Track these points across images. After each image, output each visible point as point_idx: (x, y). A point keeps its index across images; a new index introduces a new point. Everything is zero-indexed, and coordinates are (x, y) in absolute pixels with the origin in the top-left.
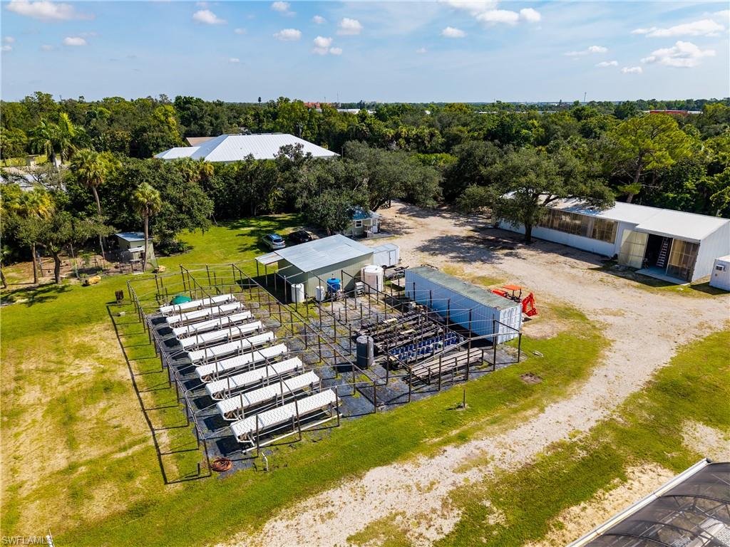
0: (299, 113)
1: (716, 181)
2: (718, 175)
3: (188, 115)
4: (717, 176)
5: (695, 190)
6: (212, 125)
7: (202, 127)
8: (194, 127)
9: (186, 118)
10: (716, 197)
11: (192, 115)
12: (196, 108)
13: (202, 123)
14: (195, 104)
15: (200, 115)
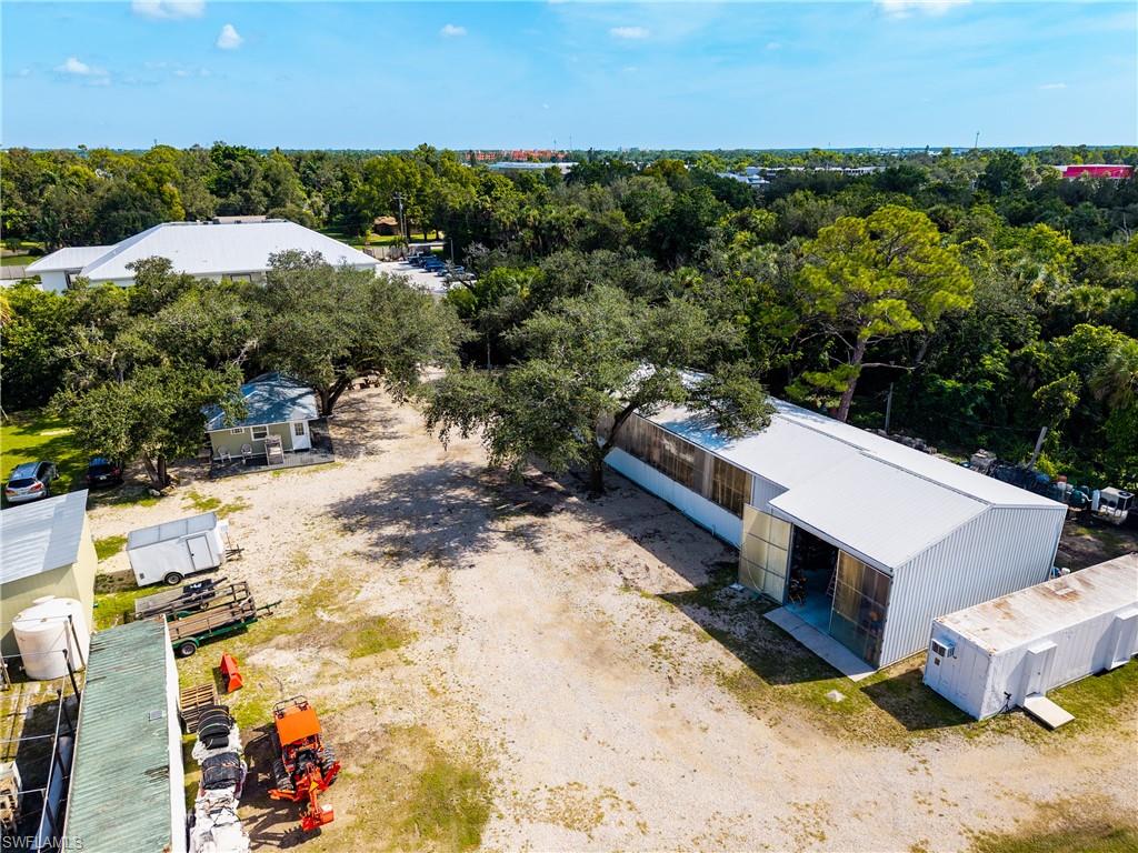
0: (401, 177)
1: (1057, 354)
2: (1063, 339)
3: (230, 177)
4: (1059, 342)
5: (1005, 374)
6: (266, 194)
7: (247, 198)
8: (234, 198)
9: (225, 182)
10: (1046, 392)
11: (237, 178)
12: (241, 165)
13: (248, 191)
14: (241, 158)
15: (245, 177)
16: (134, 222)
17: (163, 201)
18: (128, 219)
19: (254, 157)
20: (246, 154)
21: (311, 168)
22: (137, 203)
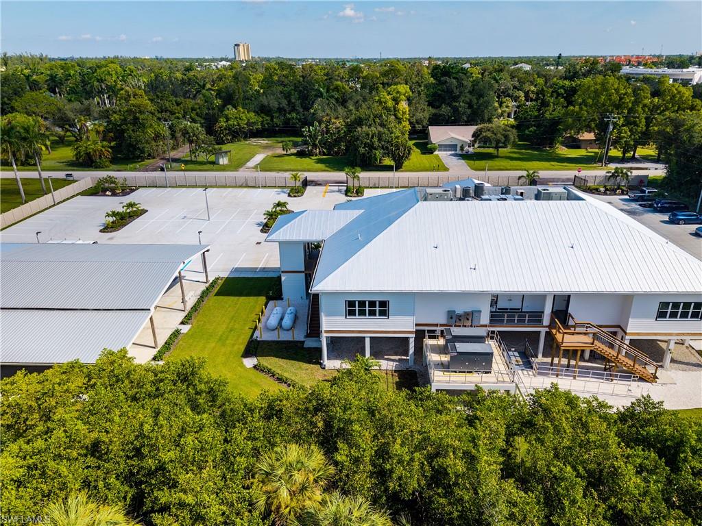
3: (444, 91)
6: (471, 106)
7: (455, 110)
8: (445, 110)
11: (450, 91)
12: (454, 81)
13: (457, 104)
14: (454, 75)
15: (457, 92)
16: (373, 137)
17: (396, 117)
18: (368, 135)
19: (465, 74)
20: (459, 72)
21: (495, 79)
22: (377, 120)
